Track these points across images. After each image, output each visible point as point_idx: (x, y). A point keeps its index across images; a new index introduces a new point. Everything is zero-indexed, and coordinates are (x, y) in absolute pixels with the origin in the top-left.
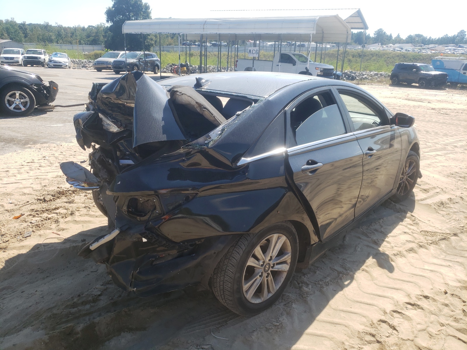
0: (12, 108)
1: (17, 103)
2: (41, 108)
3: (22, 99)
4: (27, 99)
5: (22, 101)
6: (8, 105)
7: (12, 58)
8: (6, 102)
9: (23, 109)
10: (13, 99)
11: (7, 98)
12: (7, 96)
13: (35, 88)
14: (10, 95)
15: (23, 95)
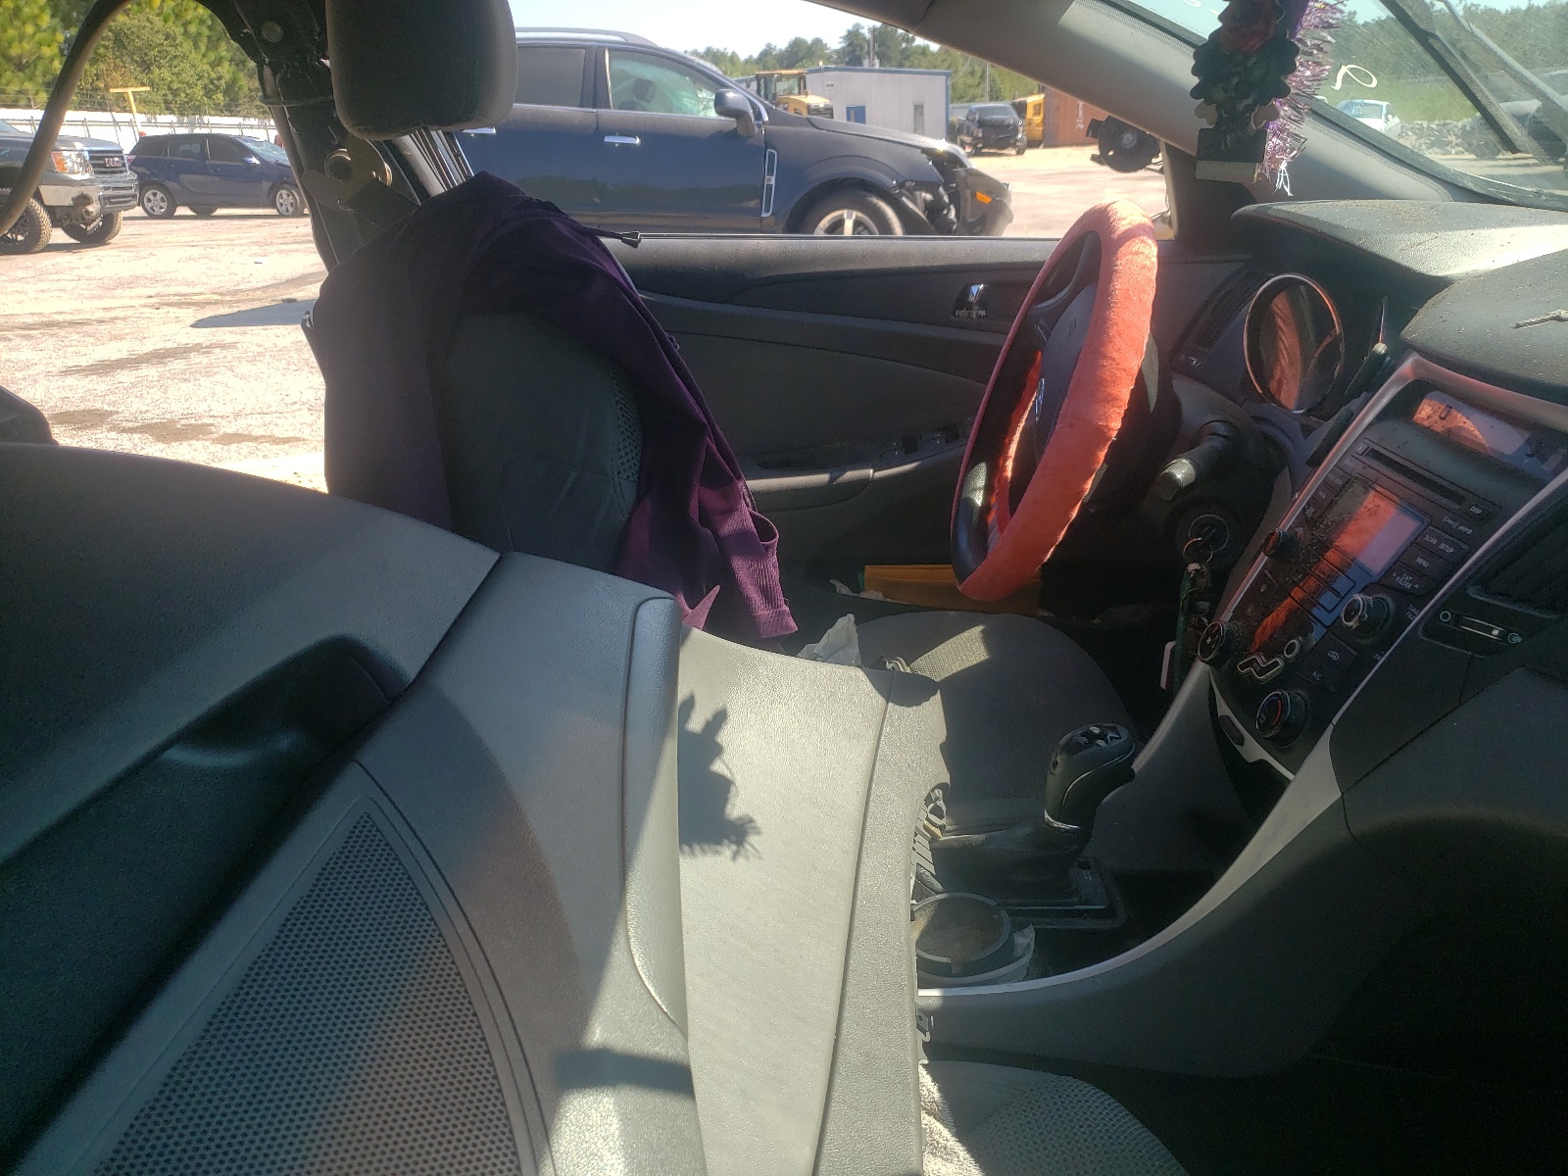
12: (818, 228)
13: (925, 200)
14: (827, 225)
15: (867, 228)
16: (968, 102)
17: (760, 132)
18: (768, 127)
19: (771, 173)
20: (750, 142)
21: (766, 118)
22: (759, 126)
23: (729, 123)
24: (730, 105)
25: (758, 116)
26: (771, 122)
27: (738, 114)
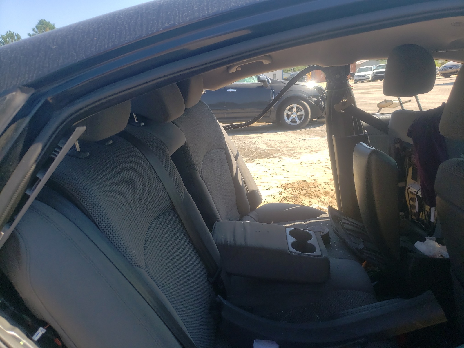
0: (288, 121)
1: (294, 117)
2: (319, 120)
3: (299, 112)
4: (303, 112)
5: (298, 113)
6: (286, 119)
7: (364, 76)
8: (285, 115)
9: (298, 122)
10: (291, 113)
11: (286, 112)
12: (286, 110)
13: (314, 100)
14: (288, 109)
15: (300, 109)
16: (286, 72)
17: (269, 85)
18: (271, 84)
19: (273, 96)
20: (267, 88)
21: (270, 82)
22: (269, 84)
23: (261, 84)
24: (262, 79)
25: (268, 81)
26: (272, 83)
27: (263, 81)
